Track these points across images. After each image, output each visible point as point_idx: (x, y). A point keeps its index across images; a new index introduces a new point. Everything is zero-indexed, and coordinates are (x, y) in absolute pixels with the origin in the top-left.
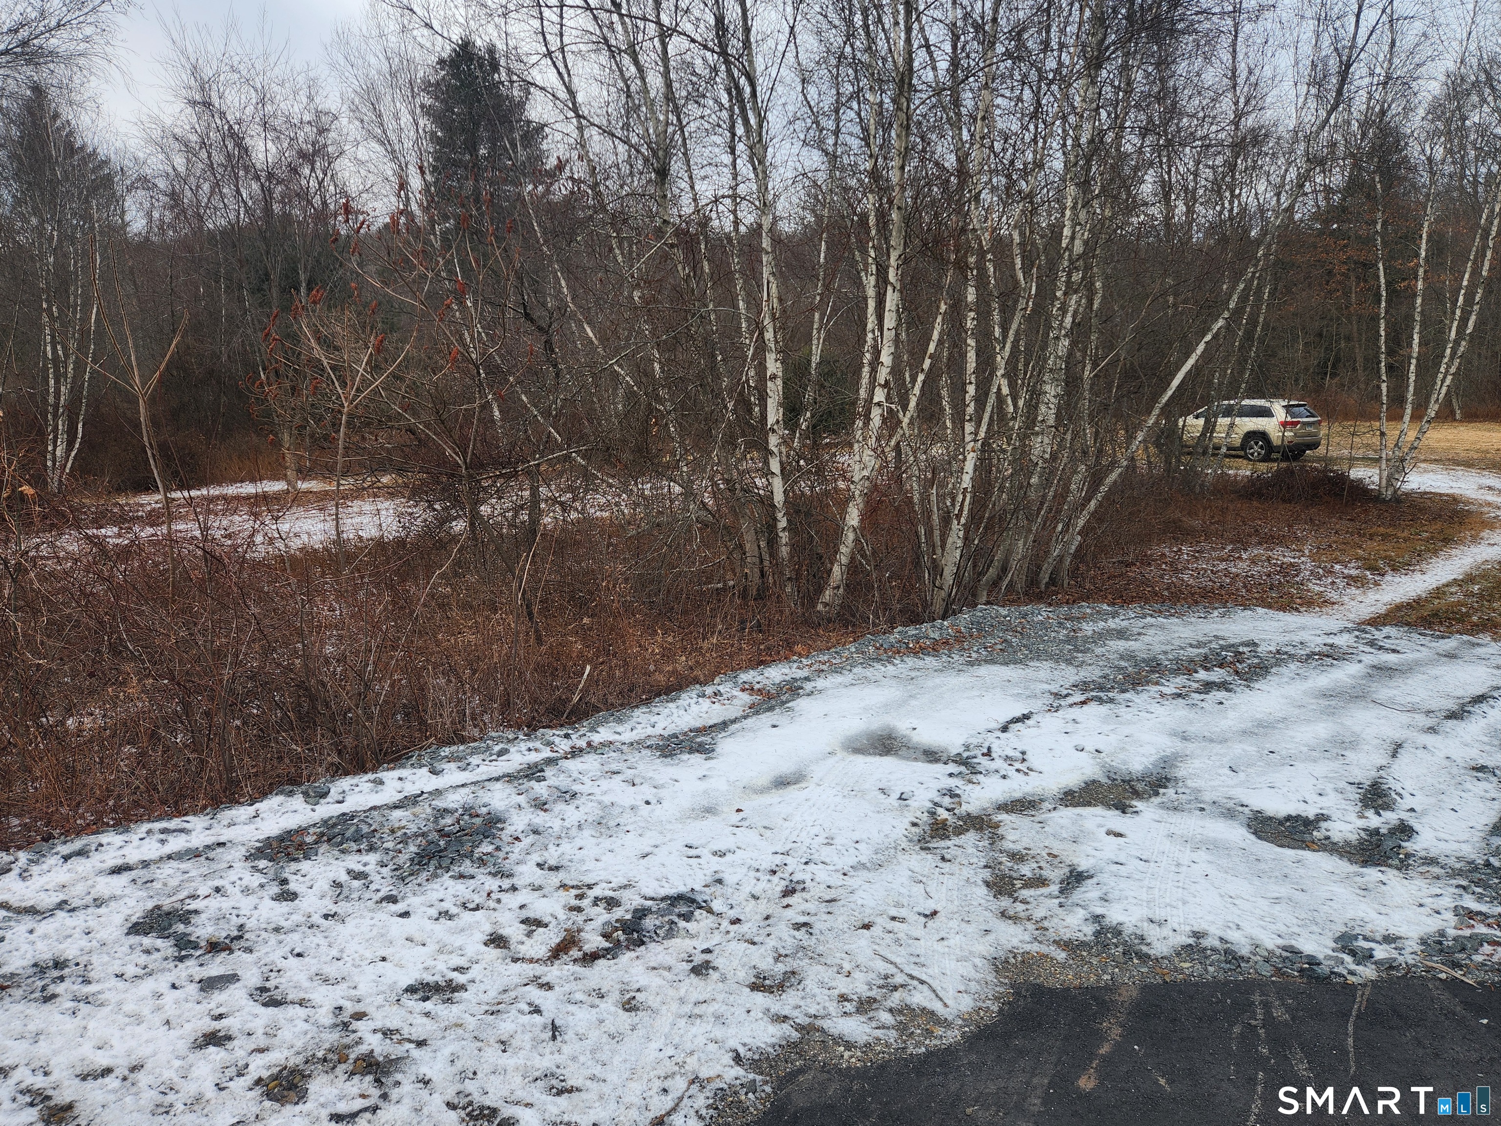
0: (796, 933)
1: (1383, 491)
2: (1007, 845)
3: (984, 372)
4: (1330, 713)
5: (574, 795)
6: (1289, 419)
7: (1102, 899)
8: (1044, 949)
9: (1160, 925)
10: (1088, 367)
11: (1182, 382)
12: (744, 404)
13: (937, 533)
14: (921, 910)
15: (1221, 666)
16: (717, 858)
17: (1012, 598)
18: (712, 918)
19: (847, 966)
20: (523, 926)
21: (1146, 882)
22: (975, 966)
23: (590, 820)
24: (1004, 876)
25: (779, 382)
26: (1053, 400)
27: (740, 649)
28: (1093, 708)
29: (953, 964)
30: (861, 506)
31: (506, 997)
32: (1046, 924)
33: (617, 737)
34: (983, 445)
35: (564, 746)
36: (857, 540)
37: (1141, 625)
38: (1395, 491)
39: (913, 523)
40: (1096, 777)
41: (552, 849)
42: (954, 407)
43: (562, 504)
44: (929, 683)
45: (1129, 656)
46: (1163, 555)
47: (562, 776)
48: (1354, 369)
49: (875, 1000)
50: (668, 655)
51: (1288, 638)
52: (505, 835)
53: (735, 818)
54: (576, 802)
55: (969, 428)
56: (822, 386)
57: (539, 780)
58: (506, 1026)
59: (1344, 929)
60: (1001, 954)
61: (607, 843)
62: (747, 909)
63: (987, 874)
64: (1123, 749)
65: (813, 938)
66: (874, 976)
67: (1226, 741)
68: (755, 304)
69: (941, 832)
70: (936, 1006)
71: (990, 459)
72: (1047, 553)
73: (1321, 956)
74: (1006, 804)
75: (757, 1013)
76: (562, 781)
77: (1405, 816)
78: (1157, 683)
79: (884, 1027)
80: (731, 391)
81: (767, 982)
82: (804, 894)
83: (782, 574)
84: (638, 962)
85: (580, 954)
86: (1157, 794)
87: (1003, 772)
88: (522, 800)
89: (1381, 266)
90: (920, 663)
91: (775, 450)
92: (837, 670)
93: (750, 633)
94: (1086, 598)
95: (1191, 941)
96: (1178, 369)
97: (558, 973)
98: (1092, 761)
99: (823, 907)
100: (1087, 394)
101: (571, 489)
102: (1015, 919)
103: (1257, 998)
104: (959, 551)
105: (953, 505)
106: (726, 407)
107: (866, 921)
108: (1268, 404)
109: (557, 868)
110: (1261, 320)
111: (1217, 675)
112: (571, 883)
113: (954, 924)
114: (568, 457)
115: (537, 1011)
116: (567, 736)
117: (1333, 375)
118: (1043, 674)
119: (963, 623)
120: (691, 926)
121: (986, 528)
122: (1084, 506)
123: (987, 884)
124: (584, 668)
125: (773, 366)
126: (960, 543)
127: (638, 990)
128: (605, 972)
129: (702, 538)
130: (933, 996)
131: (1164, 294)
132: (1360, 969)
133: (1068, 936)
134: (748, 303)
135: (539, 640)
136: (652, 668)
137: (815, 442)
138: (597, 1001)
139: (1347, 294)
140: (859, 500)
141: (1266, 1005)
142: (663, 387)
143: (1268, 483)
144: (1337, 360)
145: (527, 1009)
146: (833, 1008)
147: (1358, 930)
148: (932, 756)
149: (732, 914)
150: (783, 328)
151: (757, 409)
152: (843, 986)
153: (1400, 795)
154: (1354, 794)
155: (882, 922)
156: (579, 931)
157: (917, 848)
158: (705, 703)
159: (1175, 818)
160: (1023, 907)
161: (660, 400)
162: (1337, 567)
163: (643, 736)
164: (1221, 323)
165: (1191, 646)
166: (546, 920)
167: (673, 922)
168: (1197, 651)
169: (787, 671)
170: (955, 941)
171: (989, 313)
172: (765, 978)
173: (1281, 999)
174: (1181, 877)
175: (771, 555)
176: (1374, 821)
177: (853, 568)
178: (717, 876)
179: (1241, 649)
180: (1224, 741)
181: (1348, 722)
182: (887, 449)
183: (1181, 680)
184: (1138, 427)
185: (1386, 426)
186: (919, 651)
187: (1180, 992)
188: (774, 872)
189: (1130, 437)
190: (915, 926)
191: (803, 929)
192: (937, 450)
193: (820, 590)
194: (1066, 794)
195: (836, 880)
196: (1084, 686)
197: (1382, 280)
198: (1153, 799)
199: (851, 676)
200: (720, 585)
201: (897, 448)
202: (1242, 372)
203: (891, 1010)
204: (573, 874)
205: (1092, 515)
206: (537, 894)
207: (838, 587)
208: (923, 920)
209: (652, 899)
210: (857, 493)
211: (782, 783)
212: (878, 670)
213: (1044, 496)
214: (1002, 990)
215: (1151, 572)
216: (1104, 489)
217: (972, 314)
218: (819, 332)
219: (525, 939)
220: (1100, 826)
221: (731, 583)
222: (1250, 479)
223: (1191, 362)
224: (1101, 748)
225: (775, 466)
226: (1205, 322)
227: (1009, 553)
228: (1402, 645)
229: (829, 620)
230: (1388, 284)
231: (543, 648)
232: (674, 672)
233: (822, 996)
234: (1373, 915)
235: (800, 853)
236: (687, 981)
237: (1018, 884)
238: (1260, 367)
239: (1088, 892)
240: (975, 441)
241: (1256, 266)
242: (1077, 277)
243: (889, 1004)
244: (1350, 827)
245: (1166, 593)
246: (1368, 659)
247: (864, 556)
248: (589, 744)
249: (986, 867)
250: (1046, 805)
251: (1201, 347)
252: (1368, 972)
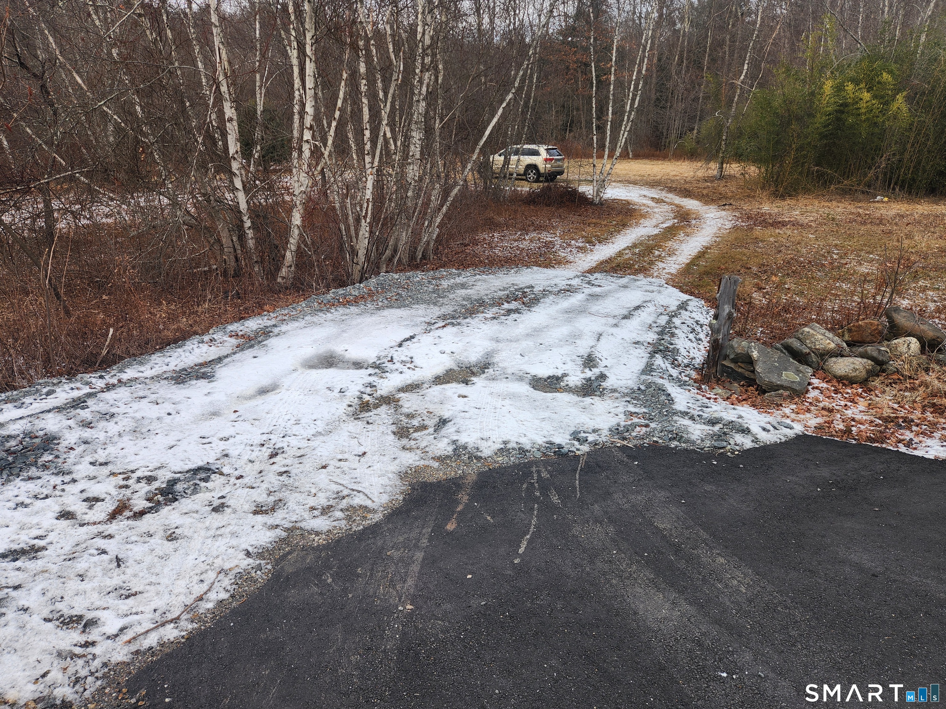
0: (280, 478)
1: (595, 198)
2: (405, 410)
3: (375, 122)
4: (569, 321)
5: (113, 415)
6: (548, 157)
7: (456, 431)
8: (427, 463)
9: (487, 440)
10: (438, 121)
11: (491, 133)
12: (210, 138)
13: (352, 228)
14: (357, 453)
15: (515, 300)
16: (223, 442)
17: (401, 268)
18: (223, 478)
19: (313, 491)
20: (85, 503)
21: (479, 420)
22: (389, 478)
23: (127, 430)
24: (403, 428)
25: (235, 123)
26: (418, 142)
27: (226, 311)
28: (449, 329)
29: (376, 479)
30: (302, 211)
31: (78, 548)
32: (427, 449)
33: (140, 374)
34: (377, 170)
35: (100, 384)
36: (300, 235)
37: (474, 280)
38: (600, 199)
39: (336, 222)
40: (452, 367)
41: (100, 451)
42: (357, 145)
43: (72, 213)
44: (354, 322)
45: (467, 298)
46: (484, 239)
47: (101, 404)
48: (581, 128)
49: (332, 506)
50: (172, 318)
51: (548, 283)
52: (62, 447)
53: (234, 416)
54: (115, 420)
55: (368, 159)
56: (267, 127)
57: (83, 408)
58: (81, 565)
59: (574, 429)
60: (404, 470)
61: (142, 443)
62: (247, 469)
63: (394, 428)
64: (466, 350)
65: (292, 479)
66: (330, 493)
67: (518, 340)
68: (210, 65)
69: (366, 408)
70: (368, 503)
71: (383, 181)
72: (420, 240)
73: (564, 444)
74: (403, 388)
75: (258, 527)
76: (103, 407)
77: (602, 369)
78: (483, 312)
79: (338, 520)
80: (199, 129)
81: (264, 508)
82: (284, 455)
83: (250, 258)
84: (174, 512)
85: (131, 514)
86: (484, 372)
87: (400, 370)
88: (71, 422)
89: (593, 64)
90: (348, 310)
91: (237, 172)
92: (294, 319)
93: (232, 300)
94: (443, 266)
95: (502, 446)
96: (489, 124)
97: (117, 527)
98: (449, 359)
99: (297, 461)
100: (438, 139)
101: (78, 202)
102: (410, 449)
103: (534, 469)
104: (367, 240)
105: (361, 210)
106: (196, 141)
107: (324, 464)
108: (537, 148)
109: (106, 464)
110: (533, 95)
111: (514, 305)
112: (118, 471)
113: (376, 458)
114: (72, 178)
115: (104, 552)
116: (101, 377)
117: (571, 131)
118: (420, 312)
119: (372, 284)
120: (209, 485)
121: (382, 225)
122: (439, 209)
123: (394, 433)
124: (108, 332)
125: (229, 111)
126: (367, 235)
127: (177, 528)
128: (151, 521)
129: (189, 237)
130: (366, 498)
131: (479, 76)
132: (581, 447)
133: (439, 454)
134: (205, 64)
135: (68, 313)
136: (161, 327)
137: (265, 168)
138: (148, 539)
139: (576, 82)
140: (300, 207)
141: (539, 472)
142: (146, 124)
143: (538, 195)
144: (572, 122)
145: (96, 552)
146: (306, 515)
147: (581, 429)
148: (358, 365)
149: (237, 473)
150: (234, 84)
151: (220, 143)
152: (312, 502)
153: (600, 359)
154: (580, 361)
155: (332, 463)
156: (129, 500)
157: (352, 419)
158: (205, 347)
159: (493, 384)
160: (415, 442)
161: (145, 135)
162: (573, 242)
163: (160, 372)
164: (510, 96)
165: (500, 290)
166: (102, 497)
167: (196, 484)
168: (503, 293)
169: (260, 322)
170: (377, 466)
171: (375, 81)
172: (262, 506)
173: (546, 468)
174: (497, 414)
175: (242, 246)
176: (589, 374)
177: (299, 253)
178: (224, 453)
179: (525, 290)
180: (517, 340)
181: (577, 325)
182: (316, 173)
183: (495, 309)
184: (467, 161)
185: (596, 161)
186: (347, 303)
187: (497, 473)
188: (263, 445)
189: (464, 167)
190: (354, 462)
191: (285, 475)
192: (349, 175)
193: (278, 269)
194: (436, 378)
195: (304, 444)
196: (444, 317)
197: (594, 74)
198: (482, 376)
199: (304, 322)
200: (206, 269)
201: (322, 172)
202: (523, 128)
203: (342, 510)
204: (119, 466)
205: (445, 215)
206: (92, 482)
207: (291, 266)
208: (358, 458)
209: (180, 472)
210: (298, 202)
211: (263, 391)
212: (322, 317)
213: (416, 204)
214: (404, 488)
215: (478, 249)
216: (450, 199)
217: (364, 82)
218: (260, 88)
219: (87, 511)
220: (455, 393)
221: (215, 267)
222: (529, 193)
223: (495, 120)
224: (454, 350)
225: (238, 183)
226: (502, 95)
227: (397, 240)
228: (602, 282)
229: (287, 288)
230: (597, 76)
231: (73, 319)
232: (178, 329)
233: (299, 510)
234: (588, 420)
235: (279, 431)
236: (210, 517)
237: (411, 430)
238: (533, 125)
239: (449, 429)
240: (372, 168)
241: (529, 60)
242: (428, 60)
243: (340, 507)
244: (577, 378)
245: (486, 261)
246: (587, 291)
247: (306, 245)
248: (120, 381)
249: (393, 424)
250: (425, 386)
251: (500, 111)
252: (585, 448)
